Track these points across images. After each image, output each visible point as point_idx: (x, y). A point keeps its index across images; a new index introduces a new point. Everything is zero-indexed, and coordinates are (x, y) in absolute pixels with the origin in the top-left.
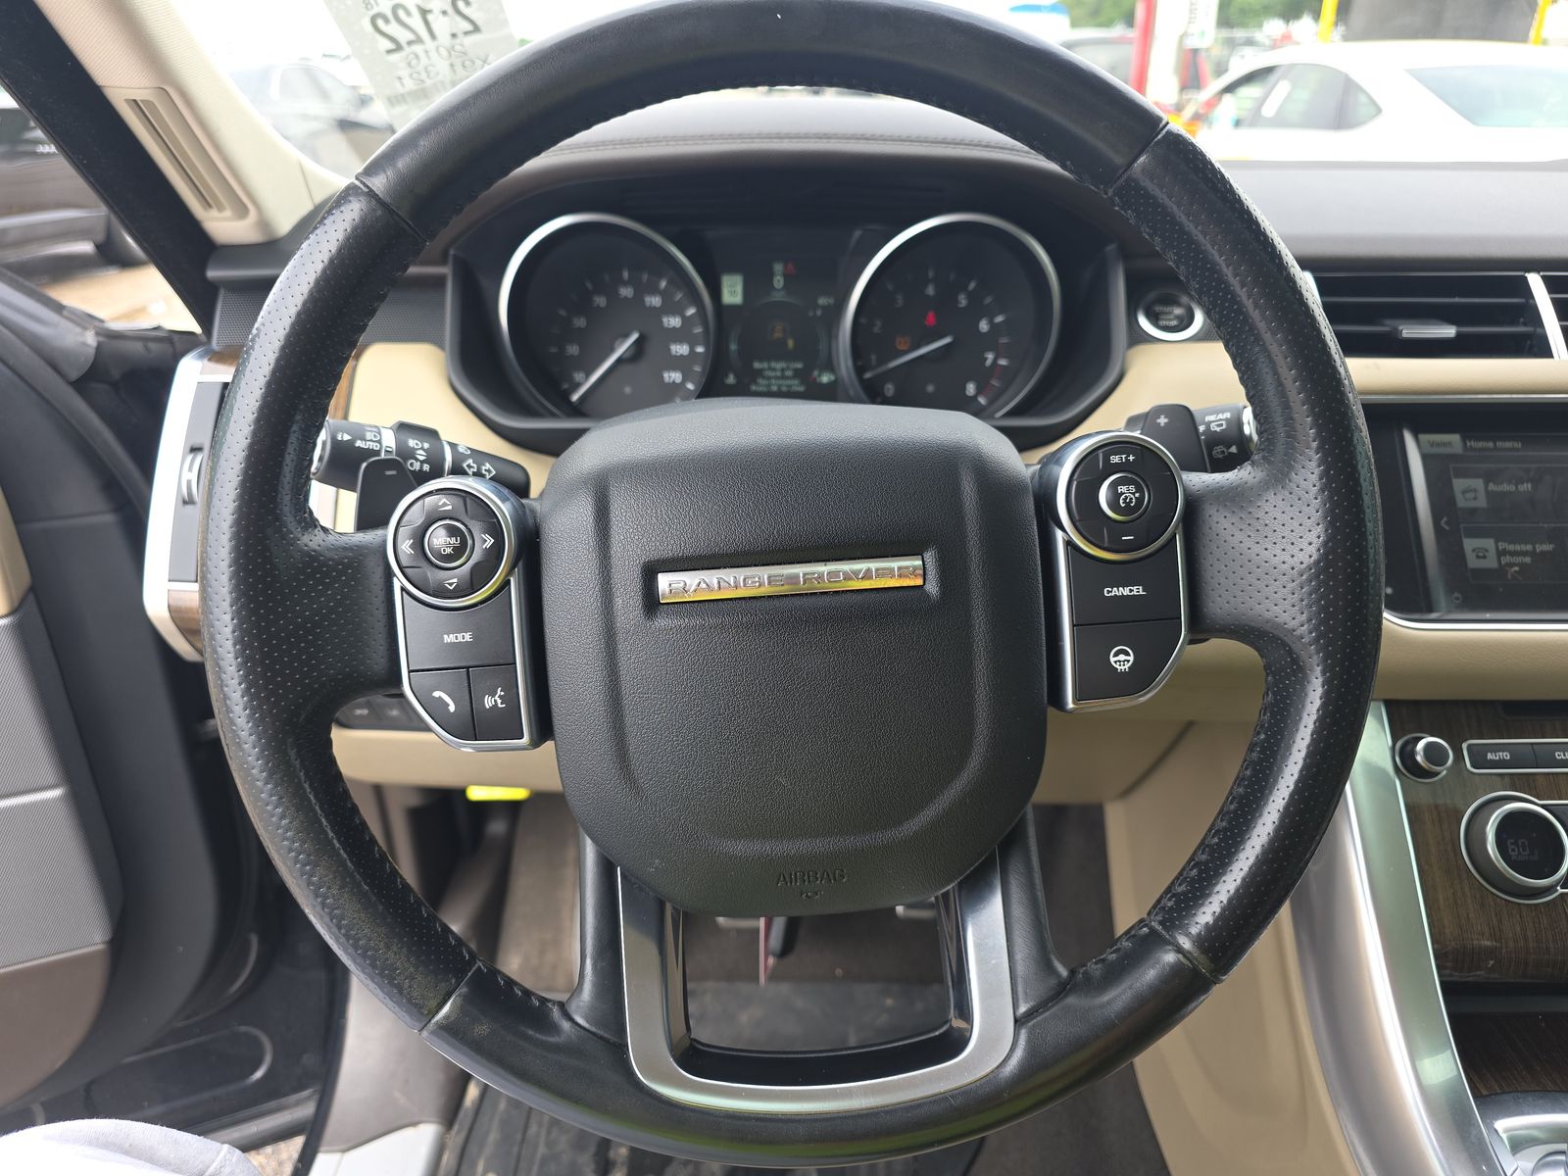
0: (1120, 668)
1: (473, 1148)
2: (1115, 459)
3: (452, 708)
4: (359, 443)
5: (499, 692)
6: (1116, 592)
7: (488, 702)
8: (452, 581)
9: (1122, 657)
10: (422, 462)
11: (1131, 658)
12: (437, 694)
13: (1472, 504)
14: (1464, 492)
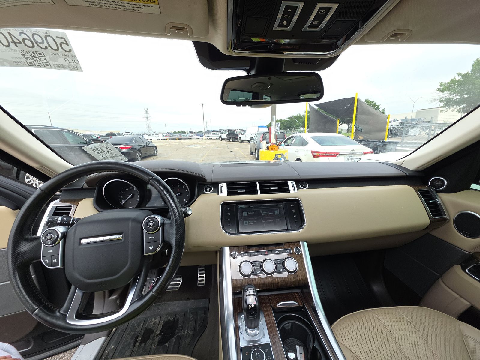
0: (151, 249)
1: (111, 341)
2: (150, 220)
3: (48, 262)
4: (54, 220)
5: (56, 259)
6: (151, 238)
7: (54, 261)
8: (50, 243)
9: (151, 247)
10: (66, 222)
11: (152, 247)
12: (46, 260)
13: (245, 216)
14: (245, 214)
